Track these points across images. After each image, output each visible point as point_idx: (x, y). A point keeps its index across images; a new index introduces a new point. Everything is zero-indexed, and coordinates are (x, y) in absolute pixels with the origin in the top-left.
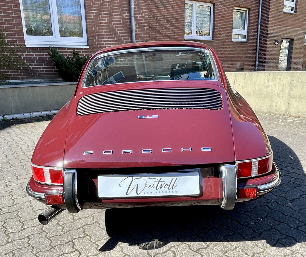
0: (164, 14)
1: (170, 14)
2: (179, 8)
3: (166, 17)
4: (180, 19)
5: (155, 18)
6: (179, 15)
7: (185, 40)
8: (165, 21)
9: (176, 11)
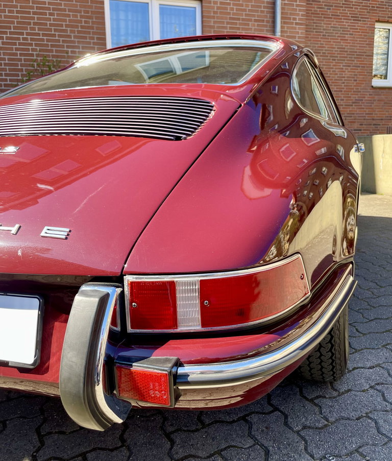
1: (347, 46)
2: (364, 35)
3: (340, 51)
4: (365, 53)
5: (320, 53)
6: (364, 47)
7: (372, 86)
8: (337, 57)
9: (360, 41)
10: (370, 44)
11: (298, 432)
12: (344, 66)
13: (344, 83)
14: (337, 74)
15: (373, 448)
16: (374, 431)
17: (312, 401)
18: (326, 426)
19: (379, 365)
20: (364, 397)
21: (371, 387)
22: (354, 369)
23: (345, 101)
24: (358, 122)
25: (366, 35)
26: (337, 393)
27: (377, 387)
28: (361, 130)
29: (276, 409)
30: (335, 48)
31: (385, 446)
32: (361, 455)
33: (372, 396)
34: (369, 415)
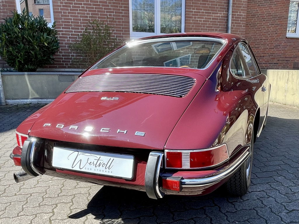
0: (266, 12)
1: (273, 12)
2: (283, 6)
3: (268, 15)
4: (283, 16)
5: (256, 16)
6: (283, 13)
7: (286, 37)
8: (266, 19)
9: (280, 9)
10: (287, 11)
11: (224, 213)
12: (270, 24)
13: (269, 35)
14: (266, 29)
15: (254, 220)
16: (256, 214)
17: (231, 203)
18: (236, 212)
19: (263, 191)
20: (254, 202)
21: (258, 199)
22: (252, 192)
23: (269, 46)
24: (276, 59)
25: (284, 6)
26: (243, 200)
27: (260, 199)
28: (278, 64)
29: (216, 205)
30: (265, 13)
31: (259, 219)
32: (249, 222)
33: (257, 202)
34: (255, 209)
